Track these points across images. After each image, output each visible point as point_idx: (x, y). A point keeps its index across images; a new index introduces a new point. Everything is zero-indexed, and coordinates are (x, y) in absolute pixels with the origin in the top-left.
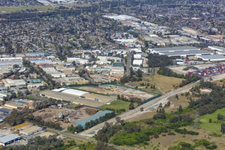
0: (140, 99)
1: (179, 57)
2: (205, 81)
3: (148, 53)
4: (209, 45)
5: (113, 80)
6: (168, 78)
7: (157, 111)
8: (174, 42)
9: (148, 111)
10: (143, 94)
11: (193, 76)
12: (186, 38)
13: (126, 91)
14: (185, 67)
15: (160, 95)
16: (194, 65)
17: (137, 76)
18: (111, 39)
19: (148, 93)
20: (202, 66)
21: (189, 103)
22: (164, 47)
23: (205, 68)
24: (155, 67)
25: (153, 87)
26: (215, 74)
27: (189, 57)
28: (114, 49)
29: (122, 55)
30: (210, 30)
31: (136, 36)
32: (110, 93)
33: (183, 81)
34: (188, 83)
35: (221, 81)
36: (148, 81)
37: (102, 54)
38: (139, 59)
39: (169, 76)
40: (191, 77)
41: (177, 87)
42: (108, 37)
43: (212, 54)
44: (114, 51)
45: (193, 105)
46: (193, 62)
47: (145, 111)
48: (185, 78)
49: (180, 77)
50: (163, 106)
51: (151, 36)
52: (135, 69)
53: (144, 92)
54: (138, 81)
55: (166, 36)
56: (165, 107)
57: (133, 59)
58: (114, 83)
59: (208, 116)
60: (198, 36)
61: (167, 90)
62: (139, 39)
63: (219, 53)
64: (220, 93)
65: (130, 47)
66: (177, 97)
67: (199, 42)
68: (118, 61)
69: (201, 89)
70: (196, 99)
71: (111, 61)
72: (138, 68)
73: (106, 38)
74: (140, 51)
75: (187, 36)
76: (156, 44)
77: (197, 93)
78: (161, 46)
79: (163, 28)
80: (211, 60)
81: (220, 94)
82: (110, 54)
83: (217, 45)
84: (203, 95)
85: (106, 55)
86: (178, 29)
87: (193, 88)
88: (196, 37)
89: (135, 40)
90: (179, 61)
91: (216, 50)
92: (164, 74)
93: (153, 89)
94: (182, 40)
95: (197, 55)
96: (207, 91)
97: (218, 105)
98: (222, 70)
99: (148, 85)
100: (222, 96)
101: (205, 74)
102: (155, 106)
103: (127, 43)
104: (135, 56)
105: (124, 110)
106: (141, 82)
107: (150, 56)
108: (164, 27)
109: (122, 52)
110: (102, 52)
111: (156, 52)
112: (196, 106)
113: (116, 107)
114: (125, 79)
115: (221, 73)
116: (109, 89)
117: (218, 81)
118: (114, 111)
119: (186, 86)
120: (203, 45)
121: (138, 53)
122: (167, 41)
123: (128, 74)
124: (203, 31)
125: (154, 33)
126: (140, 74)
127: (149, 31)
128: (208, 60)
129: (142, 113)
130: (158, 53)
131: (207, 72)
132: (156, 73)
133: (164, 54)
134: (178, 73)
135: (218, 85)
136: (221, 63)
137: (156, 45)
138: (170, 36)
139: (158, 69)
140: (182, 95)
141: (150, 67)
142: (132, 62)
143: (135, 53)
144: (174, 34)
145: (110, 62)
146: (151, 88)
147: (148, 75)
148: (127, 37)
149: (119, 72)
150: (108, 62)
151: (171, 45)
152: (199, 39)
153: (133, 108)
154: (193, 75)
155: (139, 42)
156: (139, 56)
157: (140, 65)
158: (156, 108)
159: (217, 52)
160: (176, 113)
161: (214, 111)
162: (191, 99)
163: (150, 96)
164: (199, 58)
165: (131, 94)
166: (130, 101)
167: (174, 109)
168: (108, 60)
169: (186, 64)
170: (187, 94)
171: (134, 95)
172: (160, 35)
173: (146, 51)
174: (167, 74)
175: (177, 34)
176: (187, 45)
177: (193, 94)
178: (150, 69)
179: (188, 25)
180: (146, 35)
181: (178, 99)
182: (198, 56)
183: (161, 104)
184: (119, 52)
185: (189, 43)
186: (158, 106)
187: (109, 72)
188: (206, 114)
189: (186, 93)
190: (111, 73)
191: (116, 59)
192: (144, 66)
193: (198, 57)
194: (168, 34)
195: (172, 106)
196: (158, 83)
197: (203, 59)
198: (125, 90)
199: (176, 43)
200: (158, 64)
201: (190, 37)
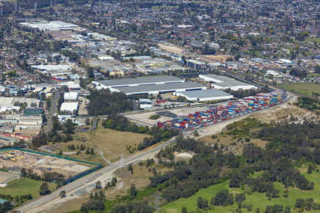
0: (61, 176)
1: (146, 96)
2: (185, 137)
3: (90, 90)
4: (201, 73)
5: (18, 141)
6: (120, 133)
7: (91, 197)
8: (140, 68)
9: (75, 197)
10: (71, 165)
11: (165, 130)
12: (163, 62)
13: (40, 161)
14: (153, 113)
15: (100, 167)
16: (170, 108)
17: (64, 132)
18: (27, 65)
19: (80, 162)
20: (183, 111)
21: (151, 179)
22: (121, 78)
23: (187, 114)
24: (100, 114)
25: (91, 152)
26: (204, 125)
27: (162, 95)
28: (30, 83)
29: (43, 94)
30: (207, 46)
31: (74, 58)
32: (10, 164)
33: (145, 139)
34: (154, 143)
35: (214, 137)
36: (84, 141)
37: (7, 94)
38: (73, 101)
39: (123, 130)
40: (161, 131)
41: (135, 149)
42: (22, 62)
43: (204, 88)
44: (29, 87)
45: (157, 182)
46: (169, 103)
47: (68, 197)
48: (150, 134)
49: (143, 132)
50: (103, 185)
51: (102, 58)
52: (63, 119)
53: (72, 162)
54: (66, 141)
55: (128, 58)
56: (106, 188)
57: (62, 100)
58: (20, 146)
59: (183, 202)
60: (183, 58)
61: (115, 156)
62: (80, 64)
63: (216, 87)
64: (209, 158)
65: (60, 80)
66: (130, 168)
67: (184, 69)
68: (33, 105)
69: (176, 152)
70: (164, 171)
71: (21, 105)
72: (68, 117)
73: (18, 62)
74: (78, 86)
75: (165, 57)
76: (108, 72)
77: (168, 161)
78: (116, 77)
79: (124, 45)
80: (201, 100)
81: (208, 161)
82: (21, 94)
83: (215, 72)
84: (178, 164)
85: (13, 95)
86: (150, 45)
87: (161, 151)
88: (180, 59)
89: (71, 65)
90: (143, 103)
91: (211, 82)
92: (113, 127)
93: (89, 156)
94: (156, 65)
95: (177, 90)
96: (186, 155)
97: (201, 181)
98: (218, 117)
99: (83, 148)
100: (211, 165)
101: (187, 125)
102: (89, 186)
103: (56, 71)
104: (67, 96)
105: (30, 198)
106: (70, 143)
107: (94, 95)
108: (126, 42)
109: (45, 88)
110: (7, 90)
111: (105, 87)
112: (163, 185)
113: (15, 193)
114: (41, 138)
115: (215, 123)
116: (9, 159)
117: (209, 136)
118: (12, 199)
119: (151, 148)
120: (191, 74)
121: (73, 89)
122: (129, 67)
123: (49, 128)
124: (194, 48)
125: (108, 53)
126: (70, 127)
127: (98, 50)
128: (195, 99)
129: (64, 200)
130: (108, 90)
131: (191, 121)
132: (100, 125)
133: (118, 91)
134: (139, 124)
135: (207, 144)
136: (219, 104)
137: (107, 74)
138: (135, 58)
139: (105, 118)
140: (141, 164)
141: (91, 114)
142: (59, 106)
143: (66, 89)
144: (142, 55)
145: (18, 108)
146: (88, 153)
147: (87, 129)
148: (58, 60)
149: (33, 125)
150: (15, 108)
151: (134, 75)
152: (184, 63)
153: (48, 192)
154: (166, 126)
155: (78, 69)
156: (73, 95)
157: (72, 111)
158: (89, 190)
159: (212, 85)
160: (124, 198)
161: (193, 193)
162: (155, 173)
163: (83, 168)
164: (180, 97)
165: (49, 166)
166: (43, 180)
167: (121, 192)
168: (16, 105)
169: (157, 108)
170: (150, 162)
171: (52, 167)
172: (117, 56)
173: (89, 85)
174: (119, 127)
175: (148, 54)
176: (164, 73)
177: (160, 162)
178: (91, 118)
179: (168, 39)
180: (93, 56)
181: (132, 172)
182: (179, 92)
183: (99, 182)
184: (38, 89)
185: (166, 70)
186: (94, 187)
187: (13, 127)
188: (179, 197)
189: (148, 160)
190: (17, 128)
191: (29, 101)
192: (80, 113)
193: (178, 95)
194: (133, 55)
195: (120, 186)
196: (101, 143)
197: (188, 98)
198: (38, 159)
199: (143, 70)
200: (106, 109)
201: (170, 59)
